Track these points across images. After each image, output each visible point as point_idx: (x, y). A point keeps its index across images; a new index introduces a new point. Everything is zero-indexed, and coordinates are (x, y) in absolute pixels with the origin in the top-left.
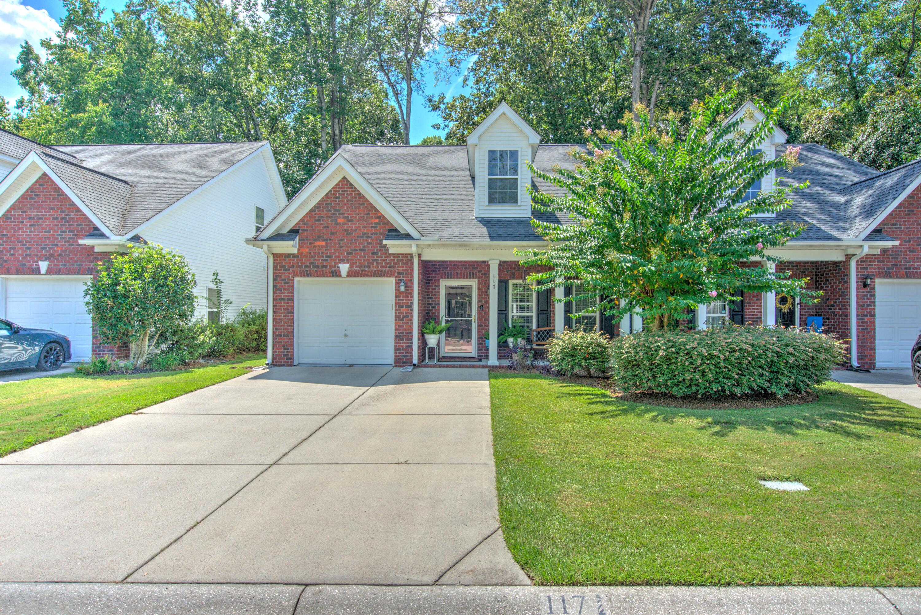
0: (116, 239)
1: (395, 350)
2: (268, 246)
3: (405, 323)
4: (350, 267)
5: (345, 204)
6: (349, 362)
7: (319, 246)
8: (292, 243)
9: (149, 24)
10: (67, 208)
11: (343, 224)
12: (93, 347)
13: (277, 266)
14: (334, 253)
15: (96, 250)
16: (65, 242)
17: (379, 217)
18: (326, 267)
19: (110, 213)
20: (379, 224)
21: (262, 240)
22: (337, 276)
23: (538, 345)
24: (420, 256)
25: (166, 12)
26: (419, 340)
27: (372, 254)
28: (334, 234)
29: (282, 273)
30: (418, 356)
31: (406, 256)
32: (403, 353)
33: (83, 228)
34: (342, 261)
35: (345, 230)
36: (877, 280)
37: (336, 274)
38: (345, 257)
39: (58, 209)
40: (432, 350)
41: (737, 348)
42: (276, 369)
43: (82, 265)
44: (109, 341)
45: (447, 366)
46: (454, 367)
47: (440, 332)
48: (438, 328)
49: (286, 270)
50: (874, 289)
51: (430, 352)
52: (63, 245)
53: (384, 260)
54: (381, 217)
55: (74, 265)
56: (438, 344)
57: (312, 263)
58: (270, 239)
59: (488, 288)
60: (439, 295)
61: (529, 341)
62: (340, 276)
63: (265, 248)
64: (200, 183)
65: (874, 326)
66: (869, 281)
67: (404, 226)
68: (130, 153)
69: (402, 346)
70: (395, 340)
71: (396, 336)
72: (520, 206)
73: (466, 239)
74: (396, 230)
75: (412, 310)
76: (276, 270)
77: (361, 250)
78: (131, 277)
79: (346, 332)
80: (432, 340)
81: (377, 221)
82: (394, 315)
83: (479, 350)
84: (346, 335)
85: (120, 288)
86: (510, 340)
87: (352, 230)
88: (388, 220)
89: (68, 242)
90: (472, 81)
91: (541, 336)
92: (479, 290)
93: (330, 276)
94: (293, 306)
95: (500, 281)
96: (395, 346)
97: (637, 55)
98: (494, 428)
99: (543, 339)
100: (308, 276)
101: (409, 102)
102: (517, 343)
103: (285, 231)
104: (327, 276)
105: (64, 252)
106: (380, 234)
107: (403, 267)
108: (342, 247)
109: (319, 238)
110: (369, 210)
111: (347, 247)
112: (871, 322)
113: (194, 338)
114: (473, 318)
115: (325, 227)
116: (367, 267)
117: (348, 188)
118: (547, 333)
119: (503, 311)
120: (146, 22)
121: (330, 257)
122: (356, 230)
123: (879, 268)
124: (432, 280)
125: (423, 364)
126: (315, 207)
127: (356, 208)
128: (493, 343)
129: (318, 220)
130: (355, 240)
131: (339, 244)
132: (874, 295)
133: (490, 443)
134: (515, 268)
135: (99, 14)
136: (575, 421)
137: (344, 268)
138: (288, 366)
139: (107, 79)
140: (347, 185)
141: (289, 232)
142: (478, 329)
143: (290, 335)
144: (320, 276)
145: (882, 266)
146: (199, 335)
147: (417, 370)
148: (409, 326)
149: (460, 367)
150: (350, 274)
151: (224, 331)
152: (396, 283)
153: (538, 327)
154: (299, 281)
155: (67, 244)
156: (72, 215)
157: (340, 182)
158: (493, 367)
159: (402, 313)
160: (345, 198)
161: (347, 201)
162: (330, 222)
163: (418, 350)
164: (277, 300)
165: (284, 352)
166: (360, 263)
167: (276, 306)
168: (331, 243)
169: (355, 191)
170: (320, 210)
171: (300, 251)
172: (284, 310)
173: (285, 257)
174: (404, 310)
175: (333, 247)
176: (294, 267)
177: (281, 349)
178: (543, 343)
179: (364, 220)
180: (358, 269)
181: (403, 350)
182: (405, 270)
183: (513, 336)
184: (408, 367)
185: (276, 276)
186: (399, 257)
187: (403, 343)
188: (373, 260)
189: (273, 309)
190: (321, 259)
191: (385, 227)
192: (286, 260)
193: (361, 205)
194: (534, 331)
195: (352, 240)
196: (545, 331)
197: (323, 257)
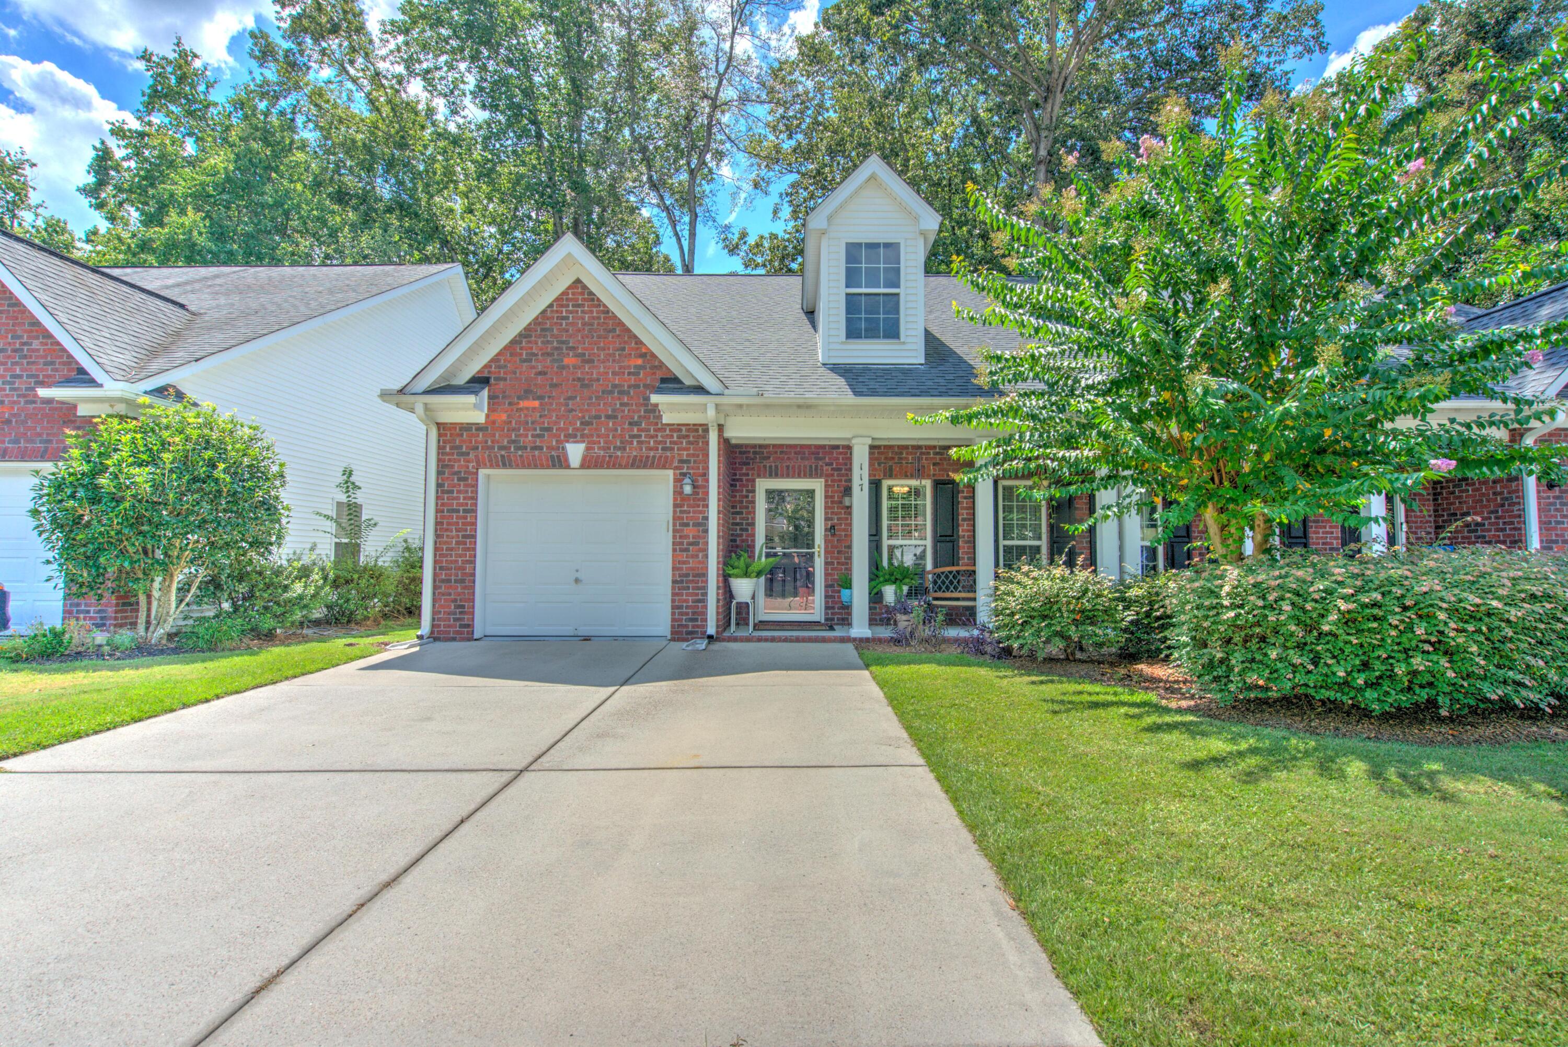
0: (113, 388)
1: (673, 608)
2: (427, 408)
3: (692, 556)
4: (587, 449)
5: (579, 331)
6: (584, 631)
7: (527, 409)
8: (471, 399)
9: (294, 113)
10: (26, 331)
11: (575, 367)
12: (65, 605)
13: (444, 448)
14: (556, 423)
15: (80, 411)
16: (19, 396)
17: (643, 356)
18: (541, 448)
20: (643, 367)
21: (415, 394)
22: (561, 467)
23: (936, 599)
24: (721, 428)
26: (718, 588)
27: (630, 424)
28: (554, 386)
29: (455, 460)
30: (718, 620)
31: (694, 428)
32: (687, 614)
33: (57, 370)
34: (571, 437)
35: (579, 379)
37: (561, 462)
38: (577, 430)
39: (7, 331)
40: (742, 608)
42: (437, 646)
43: (50, 441)
44: (84, 590)
45: (773, 639)
46: (786, 640)
47: (759, 574)
48: (755, 567)
49: (463, 454)
51: (738, 613)
52: (14, 402)
53: (652, 437)
54: (648, 356)
55: (33, 442)
56: (753, 598)
57: (514, 442)
58: (430, 391)
59: (848, 491)
60: (754, 509)
61: (922, 591)
62: (568, 467)
63: (420, 409)
64: (322, 311)
66: (1557, 479)
67: (692, 370)
69: (687, 601)
70: (673, 588)
71: (674, 582)
72: (904, 343)
73: (808, 395)
74: (676, 380)
75: (706, 531)
76: (443, 454)
77: (608, 417)
78: (131, 460)
79: (578, 575)
80: (743, 588)
81: (640, 362)
82: (671, 540)
83: (827, 608)
84: (577, 581)
85: (103, 481)
86: (889, 590)
87: (591, 380)
88: (660, 362)
89: (24, 396)
90: (786, 211)
91: (943, 583)
92: (826, 497)
93: (548, 467)
94: (475, 524)
95: (870, 482)
96: (673, 601)
99: (948, 588)
100: (504, 466)
101: (693, 235)
102: (901, 595)
103: (462, 378)
104: (542, 467)
105: (15, 415)
106: (646, 385)
107: (687, 449)
108: (571, 411)
109: (527, 393)
110: (625, 342)
111: (581, 411)
113: (286, 588)
114: (816, 550)
115: (540, 373)
116: (619, 448)
117: (584, 300)
118: (954, 577)
119: (874, 539)
120: (289, 111)
121: (549, 429)
122: (598, 380)
124: (741, 480)
125: (726, 634)
126: (520, 334)
127: (599, 337)
128: (859, 595)
129: (525, 361)
130: (598, 398)
131: (567, 405)
134: (893, 458)
135: (207, 88)
137: (575, 451)
138: (462, 640)
139: (208, 179)
140: (583, 294)
141: (468, 382)
142: (826, 569)
143: (468, 580)
144: (529, 466)
146: (293, 581)
147: (717, 646)
148: (700, 562)
149: (798, 640)
151: (356, 576)
152: (676, 481)
153: (936, 565)
154: (488, 476)
155: (22, 400)
156: (36, 344)
157: (569, 288)
158: (861, 640)
159: (687, 537)
160: (578, 318)
161: (584, 324)
162: (548, 363)
163: (718, 607)
164: (443, 511)
165: (455, 613)
166: (605, 442)
167: (442, 523)
168: (551, 404)
169: (599, 306)
170: (530, 342)
171: (491, 418)
172: (457, 530)
173: (461, 429)
174: (690, 531)
175: (554, 410)
176: (477, 448)
177: (449, 607)
178: (948, 595)
179: (614, 361)
180: (602, 453)
181: (687, 607)
182: (693, 455)
183: (894, 582)
184: (699, 641)
185: (443, 466)
186: (680, 430)
187: (687, 595)
188: (630, 436)
189: (436, 530)
190: (530, 433)
191: (654, 374)
192: (462, 435)
193: (610, 331)
194: (929, 572)
195: (591, 398)
196: (950, 572)
197: (535, 429)
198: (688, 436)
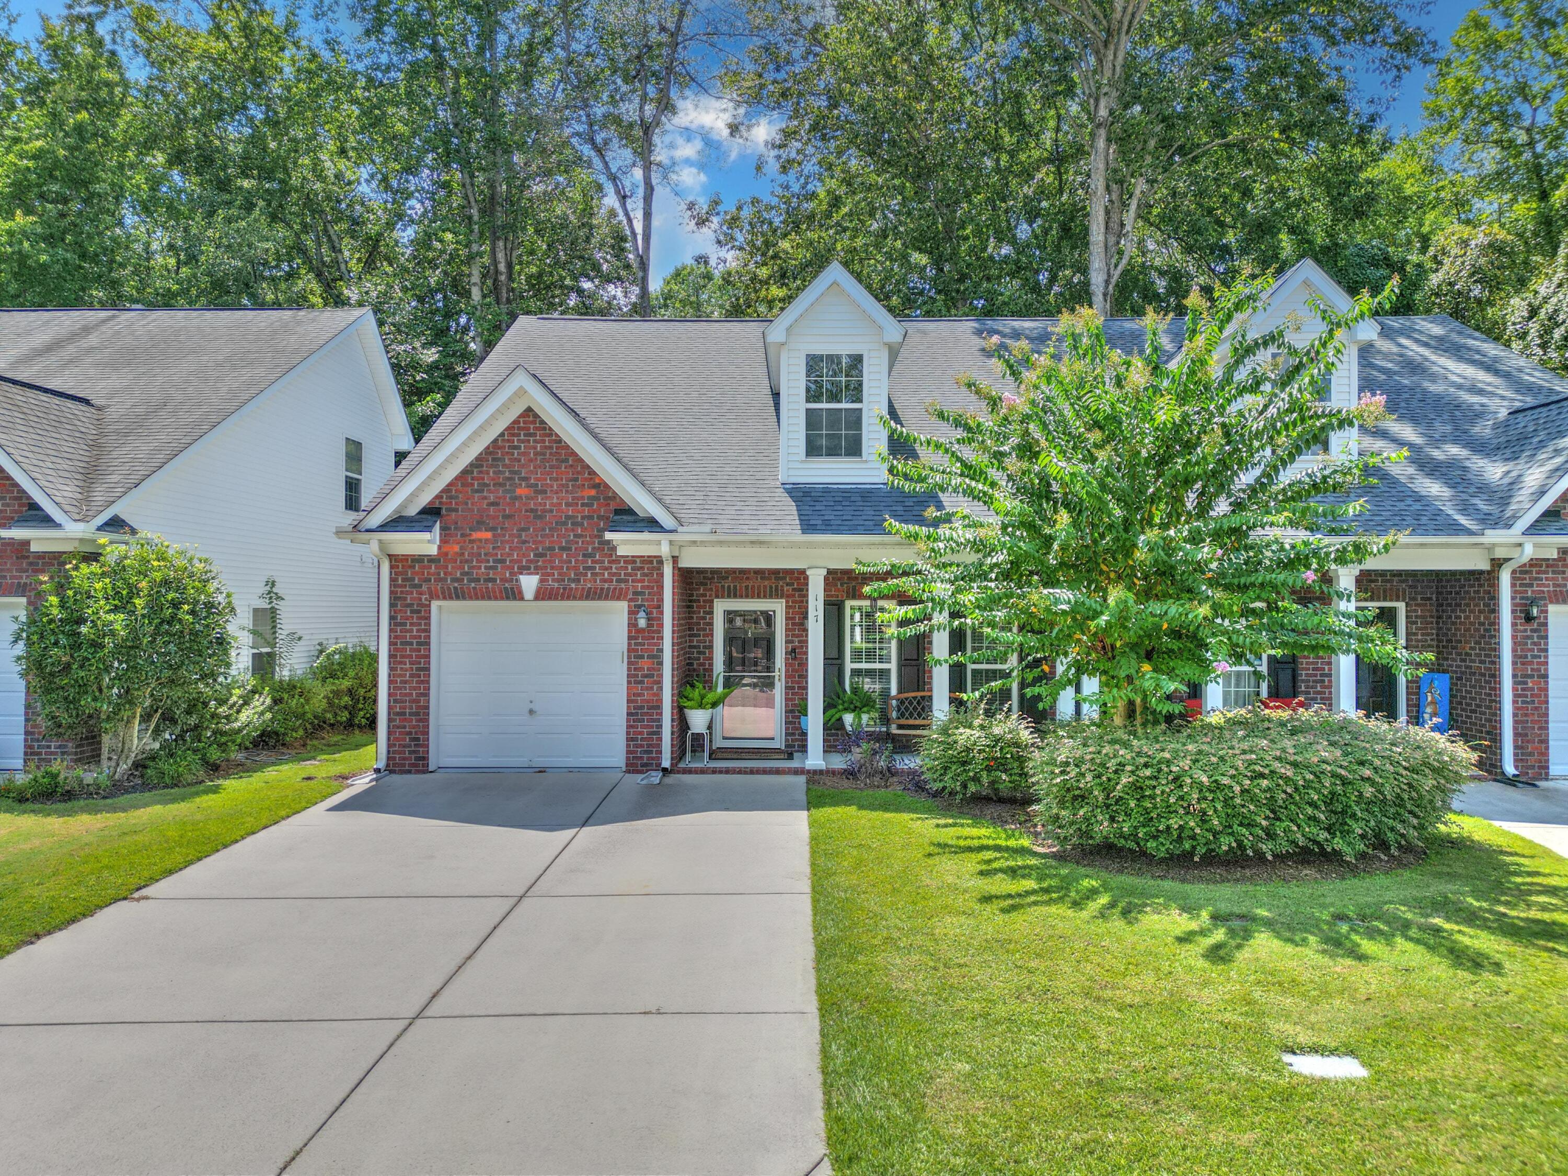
0: (74, 528)
1: (628, 740)
2: (380, 541)
3: (647, 689)
4: (541, 581)
5: (531, 460)
6: (539, 762)
7: (480, 540)
8: (426, 536)
11: (527, 498)
12: (26, 740)
13: (397, 580)
14: (509, 555)
15: (34, 548)
17: (596, 486)
18: (494, 580)
19: (62, 473)
20: (596, 498)
21: (368, 531)
22: (515, 599)
23: (900, 727)
24: (675, 559)
25: (150, 18)
26: (673, 720)
27: (584, 555)
28: (509, 517)
29: (407, 593)
30: (672, 753)
31: (648, 560)
32: (642, 746)
33: (7, 505)
34: (524, 570)
35: (532, 510)
36: (1552, 608)
37: (516, 594)
38: (530, 561)
40: (698, 737)
41: (1267, 771)
42: (396, 779)
43: (5, 577)
45: (727, 771)
46: (740, 772)
47: (714, 702)
48: (711, 697)
49: (415, 586)
50: (1546, 624)
51: (694, 743)
53: (606, 569)
54: (602, 487)
56: (710, 727)
57: (467, 574)
58: (385, 527)
59: (805, 616)
60: (712, 630)
61: (885, 719)
62: (522, 598)
63: (374, 544)
64: (234, 404)
65: (1547, 696)
66: (1535, 611)
67: (645, 504)
68: (87, 330)
69: (641, 733)
70: (628, 720)
71: (629, 714)
72: (866, 461)
73: (763, 530)
74: (630, 512)
75: (661, 663)
76: (395, 586)
77: (562, 549)
78: (107, 607)
79: (531, 706)
80: (698, 719)
81: (593, 492)
82: (625, 673)
83: (787, 734)
84: (531, 712)
85: (85, 629)
86: (848, 718)
87: (544, 511)
88: (614, 492)
91: (907, 709)
92: (787, 619)
93: (501, 599)
94: (428, 656)
95: (827, 603)
96: (628, 733)
97: (1099, 125)
98: (818, 929)
99: (911, 715)
100: (458, 598)
101: (647, 215)
102: (860, 724)
103: (413, 511)
104: (496, 599)
106: (600, 518)
107: (642, 581)
108: (525, 542)
109: (480, 524)
110: (578, 473)
111: (534, 542)
112: (1540, 689)
113: (229, 716)
114: (777, 674)
115: (492, 504)
116: (574, 581)
117: (536, 428)
118: (919, 703)
119: (833, 662)
120: (108, 38)
121: (502, 561)
122: (551, 511)
123: (1555, 585)
124: (699, 601)
125: (682, 765)
126: (471, 465)
127: (551, 467)
128: (814, 722)
129: (477, 491)
130: (551, 529)
131: (520, 536)
132: (1546, 637)
133: (810, 964)
134: (856, 579)
136: (964, 913)
137: (529, 583)
138: (418, 772)
139: (30, 163)
140: (534, 422)
141: (420, 514)
142: (786, 694)
143: (422, 714)
144: (483, 598)
145: (1560, 582)
146: (238, 712)
147: (672, 779)
148: (654, 695)
149: (752, 772)
150: (542, 594)
151: (286, 696)
152: (630, 613)
153: (900, 690)
154: (440, 607)
157: (521, 416)
158: (815, 772)
159: (642, 669)
160: (530, 448)
161: (536, 454)
162: (501, 494)
163: (672, 739)
164: (396, 644)
165: (410, 746)
166: (559, 574)
167: (395, 656)
168: (504, 536)
169: (550, 435)
170: (481, 472)
171: (443, 550)
172: (411, 663)
173: (413, 561)
174: (645, 664)
175: (507, 542)
176: (430, 580)
177: (405, 740)
178: (911, 722)
179: (567, 491)
180: (556, 585)
181: (642, 739)
182: (648, 587)
183: (854, 711)
184: (653, 773)
185: (396, 599)
186: (634, 562)
187: (643, 727)
188: (584, 568)
189: (390, 663)
190: (483, 565)
191: (608, 505)
192: (414, 567)
193: (562, 461)
194: (894, 698)
195: (544, 530)
196: (915, 698)
197: (488, 561)
198: (642, 568)
